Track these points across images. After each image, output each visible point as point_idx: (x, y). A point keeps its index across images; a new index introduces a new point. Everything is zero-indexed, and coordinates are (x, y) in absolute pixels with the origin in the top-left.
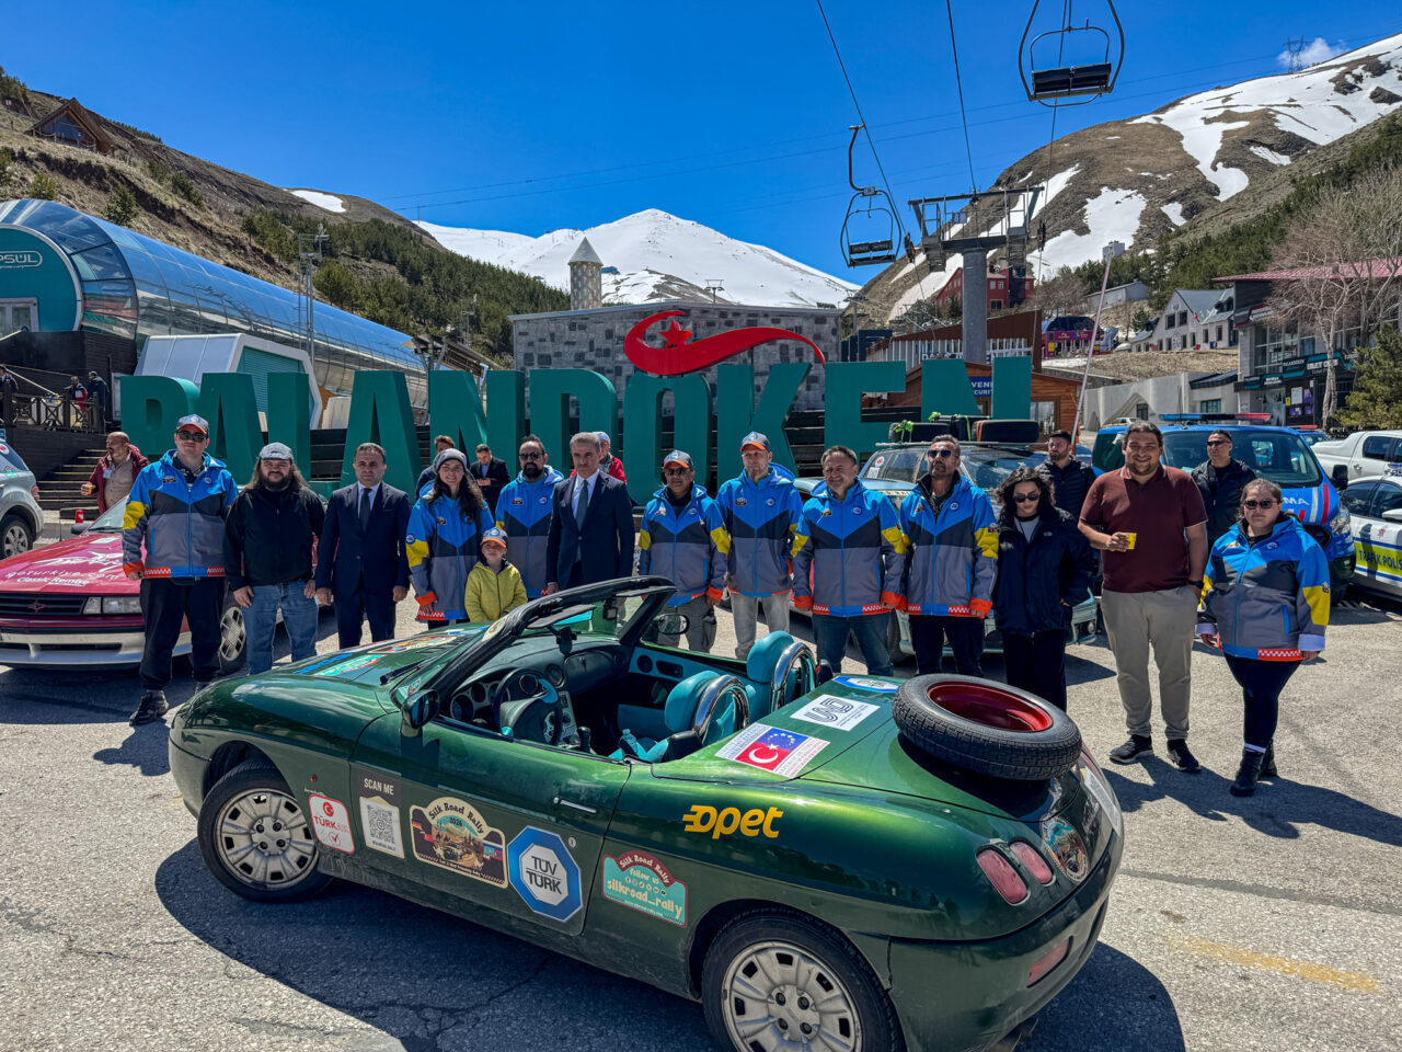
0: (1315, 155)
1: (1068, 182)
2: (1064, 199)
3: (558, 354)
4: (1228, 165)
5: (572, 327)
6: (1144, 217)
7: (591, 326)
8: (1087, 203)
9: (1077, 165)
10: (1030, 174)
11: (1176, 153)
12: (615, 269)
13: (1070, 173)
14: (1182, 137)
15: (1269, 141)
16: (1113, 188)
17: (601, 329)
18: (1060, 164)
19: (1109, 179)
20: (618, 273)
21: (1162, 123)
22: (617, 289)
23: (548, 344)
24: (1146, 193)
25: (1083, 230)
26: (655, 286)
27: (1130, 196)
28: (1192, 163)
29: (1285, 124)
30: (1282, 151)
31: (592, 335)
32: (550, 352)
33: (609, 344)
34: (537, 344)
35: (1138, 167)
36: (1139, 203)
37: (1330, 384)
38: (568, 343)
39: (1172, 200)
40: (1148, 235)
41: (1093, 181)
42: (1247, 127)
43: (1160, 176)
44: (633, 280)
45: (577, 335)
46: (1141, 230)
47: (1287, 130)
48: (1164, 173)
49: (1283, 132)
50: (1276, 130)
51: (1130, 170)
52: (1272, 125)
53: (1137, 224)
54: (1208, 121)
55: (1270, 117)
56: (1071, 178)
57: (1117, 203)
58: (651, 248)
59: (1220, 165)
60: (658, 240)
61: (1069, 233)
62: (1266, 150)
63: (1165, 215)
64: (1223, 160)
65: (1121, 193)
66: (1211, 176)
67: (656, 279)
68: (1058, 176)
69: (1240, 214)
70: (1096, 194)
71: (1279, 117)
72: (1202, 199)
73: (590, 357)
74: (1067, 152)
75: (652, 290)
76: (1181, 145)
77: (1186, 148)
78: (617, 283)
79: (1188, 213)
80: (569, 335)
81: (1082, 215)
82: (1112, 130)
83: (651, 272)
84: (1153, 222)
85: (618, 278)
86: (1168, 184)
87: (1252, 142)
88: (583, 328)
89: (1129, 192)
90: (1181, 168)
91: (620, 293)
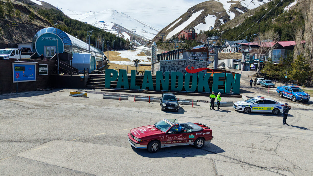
0: (248, 12)
1: (202, 13)
2: (201, 16)
3: (166, 66)
4: (231, 12)
5: (169, 62)
6: (216, 21)
7: (171, 62)
8: (205, 17)
9: (203, 9)
10: (194, 10)
11: (222, 8)
12: (104, 21)
13: (202, 11)
14: (223, 5)
15: (239, 7)
16: (210, 15)
17: (173, 63)
18: (200, 9)
19: (210, 13)
20: (104, 22)
21: (220, 2)
22: (104, 26)
23: (165, 65)
24: (216, 16)
25: (204, 23)
26: (113, 26)
27: (213, 17)
28: (225, 11)
29: (242, 4)
30: (242, 10)
31: (171, 64)
32: (165, 66)
33: (174, 65)
34: (163, 65)
35: (215, 11)
36: (215, 18)
37: (259, 65)
38: (168, 65)
39: (221, 18)
40: (217, 25)
41: (207, 13)
42: (235, 4)
43: (219, 13)
44: (108, 24)
45: (169, 64)
46: (215, 24)
47: (243, 5)
48: (220, 12)
49: (242, 6)
50: (241, 5)
51: (213, 11)
52: (240, 4)
53: (214, 23)
54: (228, 2)
55: (239, 2)
56: (202, 12)
57: (211, 18)
58: (112, 17)
59: (230, 12)
60: (113, 16)
61: (202, 23)
62: (239, 9)
63: (220, 21)
64: (231, 11)
65: (212, 16)
66: (229, 14)
67: (113, 24)
68: (200, 11)
69: (235, 23)
70: (207, 16)
71: (241, 3)
72: (227, 18)
73: (171, 67)
74: (201, 6)
75: (112, 27)
76: (223, 7)
77: (224, 8)
78: (104, 25)
79: (224, 21)
80: (168, 64)
81: (204, 20)
82: (210, 2)
83: (112, 23)
84: (218, 22)
85: (104, 23)
86: (221, 15)
87: (236, 7)
88: (170, 63)
89: (213, 16)
90: (223, 12)
91: (105, 27)
